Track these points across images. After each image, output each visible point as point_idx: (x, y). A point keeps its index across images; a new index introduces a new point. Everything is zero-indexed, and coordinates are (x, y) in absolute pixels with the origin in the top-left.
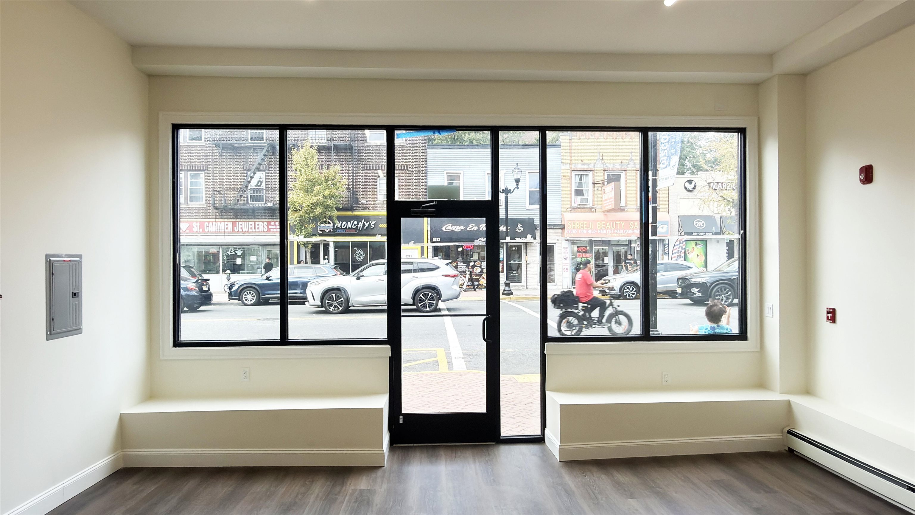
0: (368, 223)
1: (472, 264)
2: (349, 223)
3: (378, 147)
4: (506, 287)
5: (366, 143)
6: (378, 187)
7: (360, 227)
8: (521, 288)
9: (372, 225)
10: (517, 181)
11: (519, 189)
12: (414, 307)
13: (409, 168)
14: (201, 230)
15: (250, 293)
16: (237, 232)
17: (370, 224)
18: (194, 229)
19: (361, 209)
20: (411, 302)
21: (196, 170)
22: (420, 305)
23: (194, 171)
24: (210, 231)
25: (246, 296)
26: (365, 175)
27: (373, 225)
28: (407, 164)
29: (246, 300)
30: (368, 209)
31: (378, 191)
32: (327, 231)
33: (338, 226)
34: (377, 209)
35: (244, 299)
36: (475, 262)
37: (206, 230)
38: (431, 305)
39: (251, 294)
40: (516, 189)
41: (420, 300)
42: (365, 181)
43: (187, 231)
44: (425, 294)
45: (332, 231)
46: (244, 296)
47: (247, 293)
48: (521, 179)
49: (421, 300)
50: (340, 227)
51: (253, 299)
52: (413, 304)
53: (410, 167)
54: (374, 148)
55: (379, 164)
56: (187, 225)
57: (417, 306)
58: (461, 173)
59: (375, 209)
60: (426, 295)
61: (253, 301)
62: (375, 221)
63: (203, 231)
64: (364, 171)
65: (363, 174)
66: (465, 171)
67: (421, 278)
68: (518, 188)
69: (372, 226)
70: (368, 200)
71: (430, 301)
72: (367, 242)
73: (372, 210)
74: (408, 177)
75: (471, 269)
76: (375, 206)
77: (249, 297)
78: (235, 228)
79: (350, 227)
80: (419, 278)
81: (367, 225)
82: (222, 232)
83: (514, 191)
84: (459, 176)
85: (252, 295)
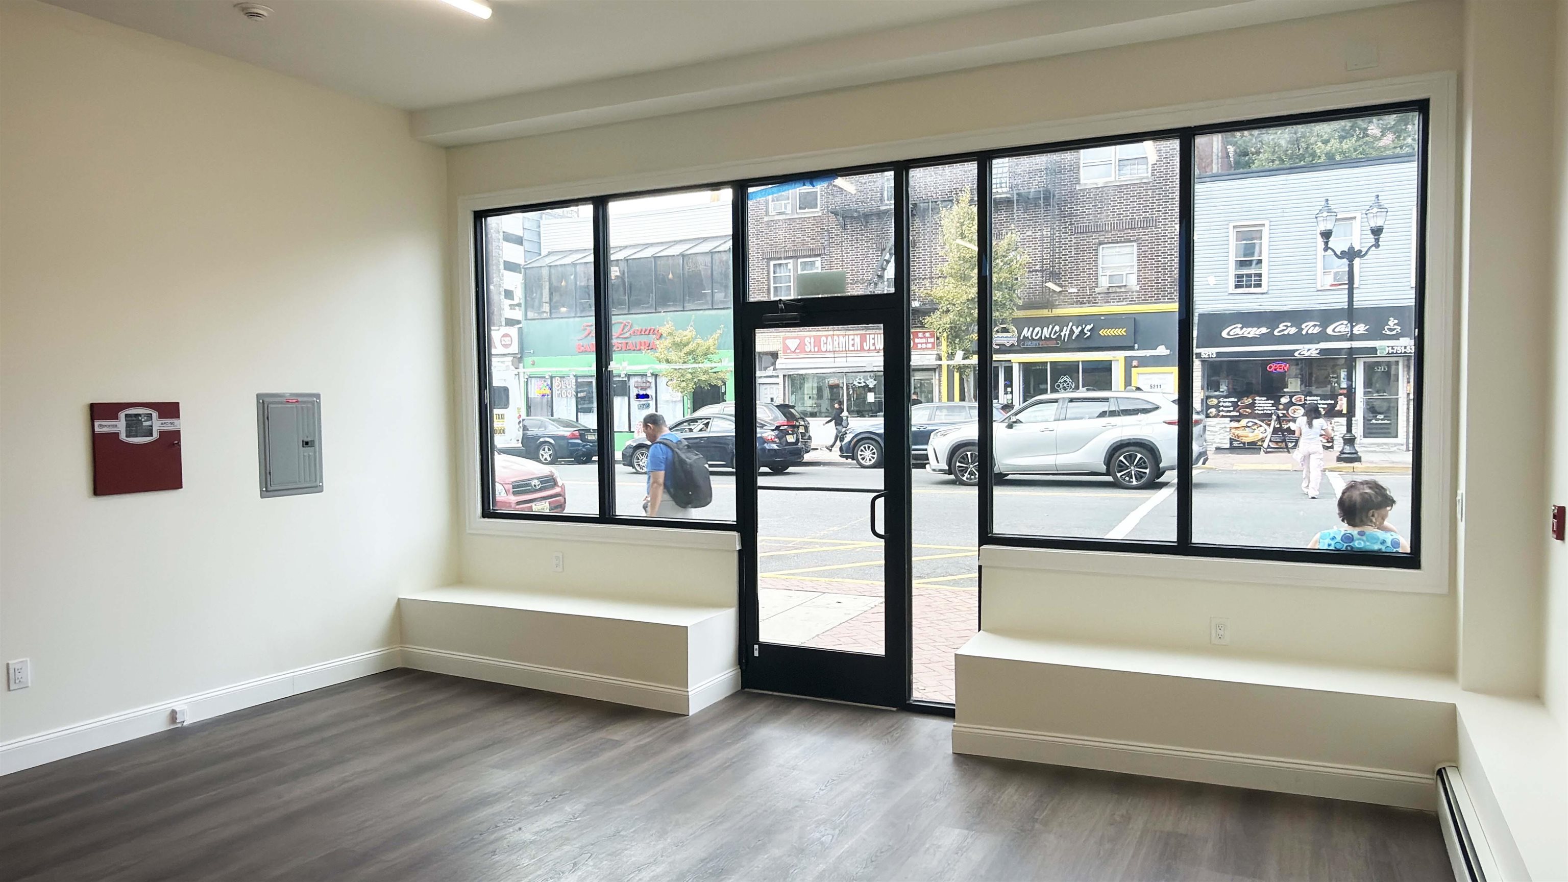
0: (1080, 328)
1: (1284, 400)
2: (1045, 329)
3: (1100, 189)
4: (1346, 447)
5: (1077, 185)
6: (1100, 262)
7: (1065, 335)
8: (1395, 448)
9: (1085, 331)
10: (1377, 232)
11: (1380, 248)
12: (1110, 479)
13: (1157, 224)
14: (816, 350)
15: (869, 447)
16: (868, 350)
17: (1083, 330)
18: (806, 347)
19: (1068, 304)
20: (1103, 468)
21: (810, 256)
22: (1119, 475)
23: (806, 257)
24: (828, 350)
25: (862, 453)
26: (1075, 243)
27: (1087, 331)
28: (1154, 216)
29: (863, 459)
30: (1081, 303)
31: (1100, 270)
32: (1008, 345)
33: (1026, 336)
34: (1098, 303)
35: (860, 458)
36: (1291, 397)
37: (824, 349)
38: (1142, 477)
39: (871, 449)
40: (1373, 248)
41: (1120, 466)
42: (1075, 254)
43: (797, 351)
44: (1130, 456)
45: (1016, 344)
46: (859, 453)
47: (865, 448)
48: (1385, 227)
49: (1122, 467)
50: (1030, 338)
51: (873, 458)
52: (1107, 474)
53: (1159, 222)
54: (1092, 192)
55: (1101, 222)
56: (797, 341)
57: (1115, 477)
58: (1263, 225)
59: (1093, 303)
60: (1131, 458)
61: (873, 461)
62: (1092, 325)
63: (820, 351)
64: (1073, 237)
65: (1072, 241)
66: (1271, 219)
67: (1122, 426)
68: (1377, 245)
69: (1086, 334)
70: (1081, 288)
71: (1139, 468)
72: (1079, 361)
73: (1087, 305)
74: (1156, 239)
75: (1283, 410)
76: (1093, 297)
77: (867, 454)
78: (865, 344)
79: (1048, 336)
80: (1119, 427)
81: (1077, 331)
82: (842, 351)
83: (1370, 253)
84: (1262, 230)
85: (871, 451)
